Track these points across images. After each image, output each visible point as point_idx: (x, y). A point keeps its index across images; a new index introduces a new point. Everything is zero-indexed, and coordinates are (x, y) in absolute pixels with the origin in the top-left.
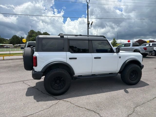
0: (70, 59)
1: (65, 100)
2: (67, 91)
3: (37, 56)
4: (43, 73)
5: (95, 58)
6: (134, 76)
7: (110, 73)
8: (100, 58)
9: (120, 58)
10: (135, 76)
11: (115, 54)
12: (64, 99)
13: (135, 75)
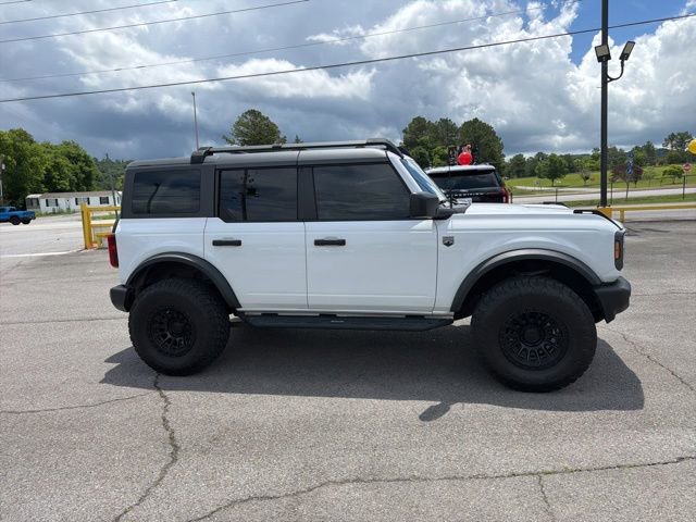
4: (125, 291)
5: (318, 243)
7: (408, 316)
8: (341, 243)
9: (448, 244)
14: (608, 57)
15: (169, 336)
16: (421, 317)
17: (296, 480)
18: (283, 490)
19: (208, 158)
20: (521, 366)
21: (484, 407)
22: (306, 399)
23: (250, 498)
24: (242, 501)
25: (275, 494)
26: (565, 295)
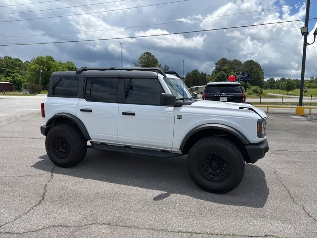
0: (82, 110)
3: (45, 102)
5: (124, 113)
9: (179, 119)
11: (171, 108)
15: (61, 149)
16: (168, 152)
17: (83, 220)
18: (74, 224)
19: (84, 72)
20: (208, 180)
21: (186, 197)
22: (109, 184)
23: (59, 225)
24: (55, 226)
25: (70, 225)
26: (230, 148)
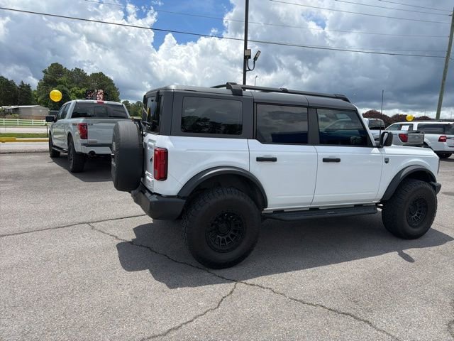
0: (259, 159)
1: (249, 281)
2: (247, 256)
3: (168, 148)
4: (185, 201)
5: (325, 160)
6: (416, 215)
7: (356, 206)
8: (338, 160)
9: (387, 162)
10: (418, 215)
11: (376, 150)
12: (247, 279)
13: (420, 211)
14: (250, 57)
20: (412, 227)
